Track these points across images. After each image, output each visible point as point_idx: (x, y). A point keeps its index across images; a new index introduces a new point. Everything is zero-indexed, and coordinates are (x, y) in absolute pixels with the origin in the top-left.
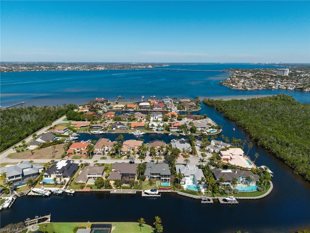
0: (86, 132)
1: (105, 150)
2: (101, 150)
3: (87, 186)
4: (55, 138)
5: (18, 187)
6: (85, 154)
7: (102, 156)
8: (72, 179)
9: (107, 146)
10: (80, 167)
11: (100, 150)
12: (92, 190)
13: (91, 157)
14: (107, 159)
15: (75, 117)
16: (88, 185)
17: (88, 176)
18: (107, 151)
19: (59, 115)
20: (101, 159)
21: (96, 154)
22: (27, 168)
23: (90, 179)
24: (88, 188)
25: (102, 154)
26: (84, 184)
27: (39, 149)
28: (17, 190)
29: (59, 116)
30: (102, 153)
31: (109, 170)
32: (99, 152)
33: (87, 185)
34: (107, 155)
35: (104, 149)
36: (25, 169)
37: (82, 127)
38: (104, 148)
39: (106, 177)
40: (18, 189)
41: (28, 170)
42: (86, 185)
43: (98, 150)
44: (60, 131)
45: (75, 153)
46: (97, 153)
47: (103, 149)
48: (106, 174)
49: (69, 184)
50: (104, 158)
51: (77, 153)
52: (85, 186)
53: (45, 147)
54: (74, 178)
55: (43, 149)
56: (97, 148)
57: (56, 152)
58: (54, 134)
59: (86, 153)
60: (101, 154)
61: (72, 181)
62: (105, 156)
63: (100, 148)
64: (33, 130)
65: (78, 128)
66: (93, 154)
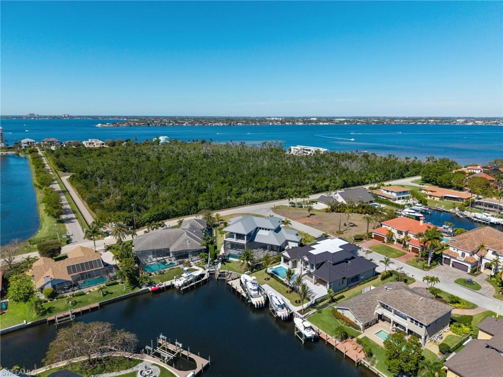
0: (451, 210)
1: (484, 261)
2: (467, 255)
3: (359, 342)
4: (371, 202)
5: (230, 259)
6: (414, 250)
7: (466, 276)
8: (336, 297)
9: (494, 253)
10: (380, 276)
11: (463, 255)
12: (367, 364)
13: (429, 265)
14: (481, 291)
15: (439, 178)
16: (365, 338)
17: (380, 311)
18: (488, 267)
19: (409, 171)
20: (456, 282)
21: (448, 261)
22: (266, 229)
23: (385, 324)
24: (360, 348)
25: (469, 271)
26: (358, 328)
27: (327, 211)
28: (225, 264)
29: (409, 173)
30: (469, 266)
31: (467, 329)
32: (460, 259)
33: (360, 337)
34: (487, 280)
35: (482, 258)
36: (263, 229)
37: (446, 197)
38: (481, 252)
39: (445, 350)
40: (229, 262)
41: (266, 233)
42: (360, 334)
43: (460, 253)
44: (390, 193)
45: (391, 240)
46: (452, 260)
47: (476, 257)
48: (449, 338)
49: (321, 304)
50: (468, 283)
51: (395, 243)
52: (353, 337)
53: (340, 212)
54: (343, 297)
55: (335, 214)
56: (458, 246)
57: (351, 226)
58: (376, 196)
59: (420, 249)
60: (465, 269)
61: (333, 301)
62: (475, 279)
63: (465, 248)
64: (344, 183)
65: (436, 198)
66: (438, 259)
